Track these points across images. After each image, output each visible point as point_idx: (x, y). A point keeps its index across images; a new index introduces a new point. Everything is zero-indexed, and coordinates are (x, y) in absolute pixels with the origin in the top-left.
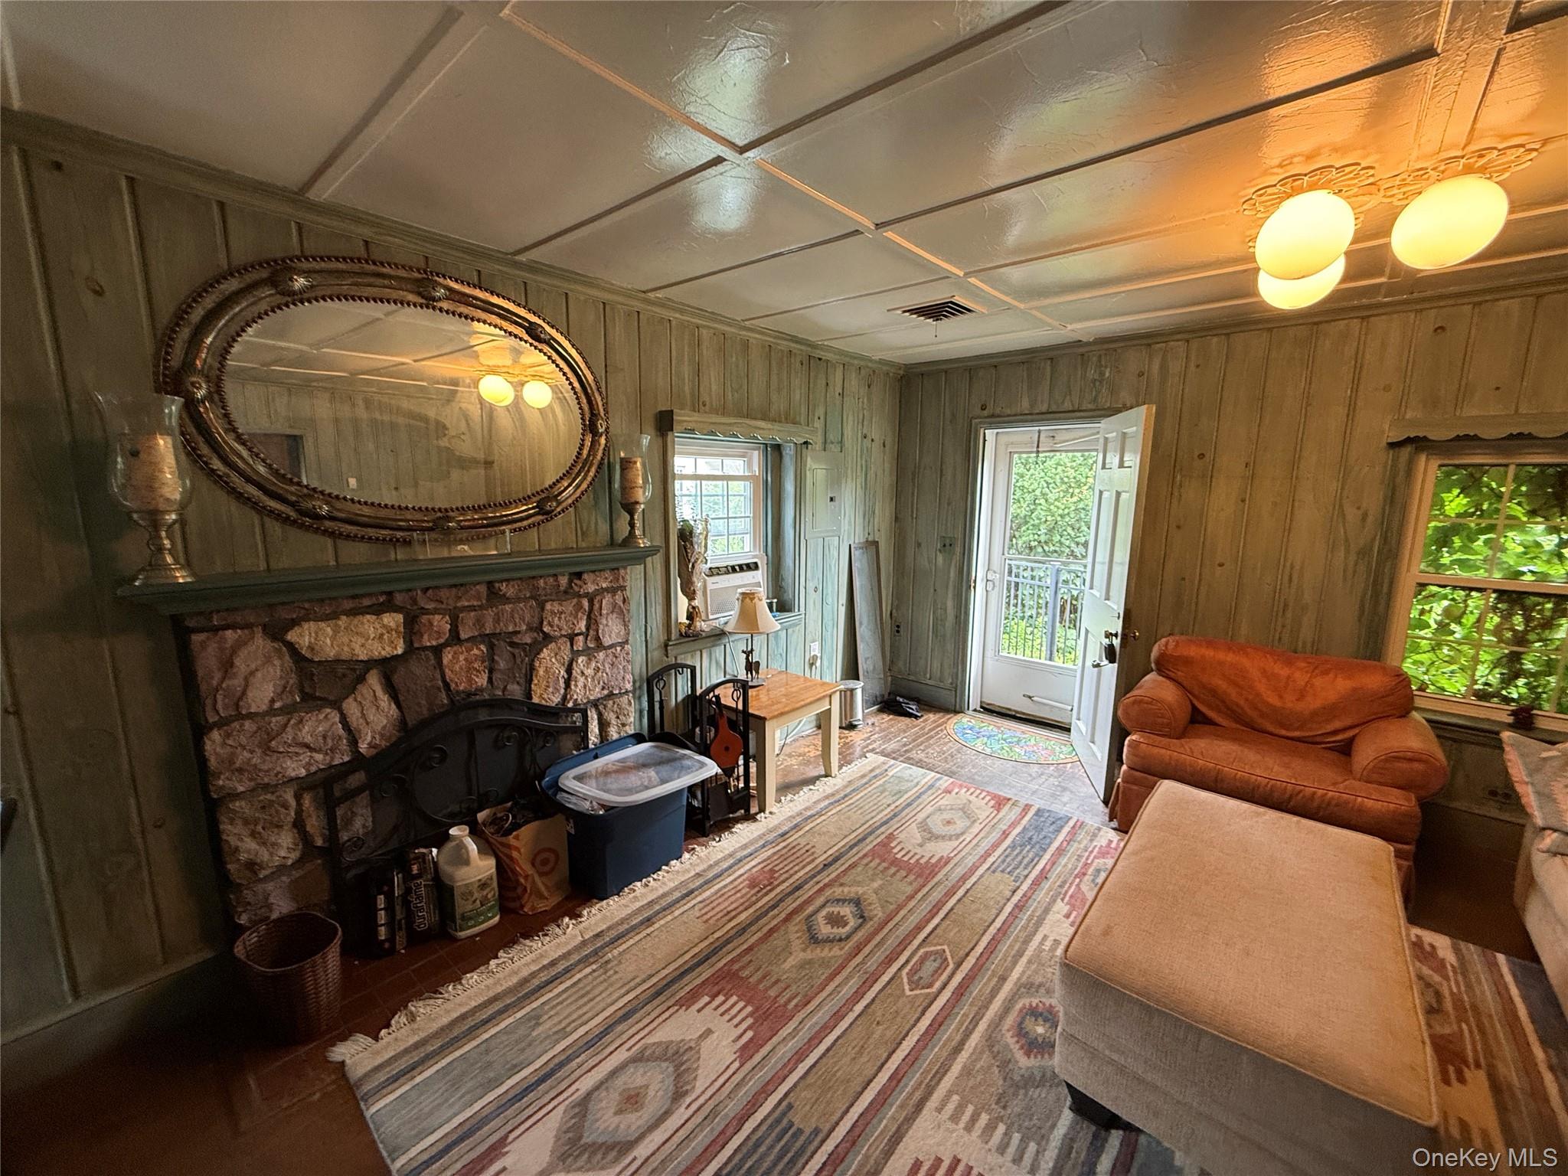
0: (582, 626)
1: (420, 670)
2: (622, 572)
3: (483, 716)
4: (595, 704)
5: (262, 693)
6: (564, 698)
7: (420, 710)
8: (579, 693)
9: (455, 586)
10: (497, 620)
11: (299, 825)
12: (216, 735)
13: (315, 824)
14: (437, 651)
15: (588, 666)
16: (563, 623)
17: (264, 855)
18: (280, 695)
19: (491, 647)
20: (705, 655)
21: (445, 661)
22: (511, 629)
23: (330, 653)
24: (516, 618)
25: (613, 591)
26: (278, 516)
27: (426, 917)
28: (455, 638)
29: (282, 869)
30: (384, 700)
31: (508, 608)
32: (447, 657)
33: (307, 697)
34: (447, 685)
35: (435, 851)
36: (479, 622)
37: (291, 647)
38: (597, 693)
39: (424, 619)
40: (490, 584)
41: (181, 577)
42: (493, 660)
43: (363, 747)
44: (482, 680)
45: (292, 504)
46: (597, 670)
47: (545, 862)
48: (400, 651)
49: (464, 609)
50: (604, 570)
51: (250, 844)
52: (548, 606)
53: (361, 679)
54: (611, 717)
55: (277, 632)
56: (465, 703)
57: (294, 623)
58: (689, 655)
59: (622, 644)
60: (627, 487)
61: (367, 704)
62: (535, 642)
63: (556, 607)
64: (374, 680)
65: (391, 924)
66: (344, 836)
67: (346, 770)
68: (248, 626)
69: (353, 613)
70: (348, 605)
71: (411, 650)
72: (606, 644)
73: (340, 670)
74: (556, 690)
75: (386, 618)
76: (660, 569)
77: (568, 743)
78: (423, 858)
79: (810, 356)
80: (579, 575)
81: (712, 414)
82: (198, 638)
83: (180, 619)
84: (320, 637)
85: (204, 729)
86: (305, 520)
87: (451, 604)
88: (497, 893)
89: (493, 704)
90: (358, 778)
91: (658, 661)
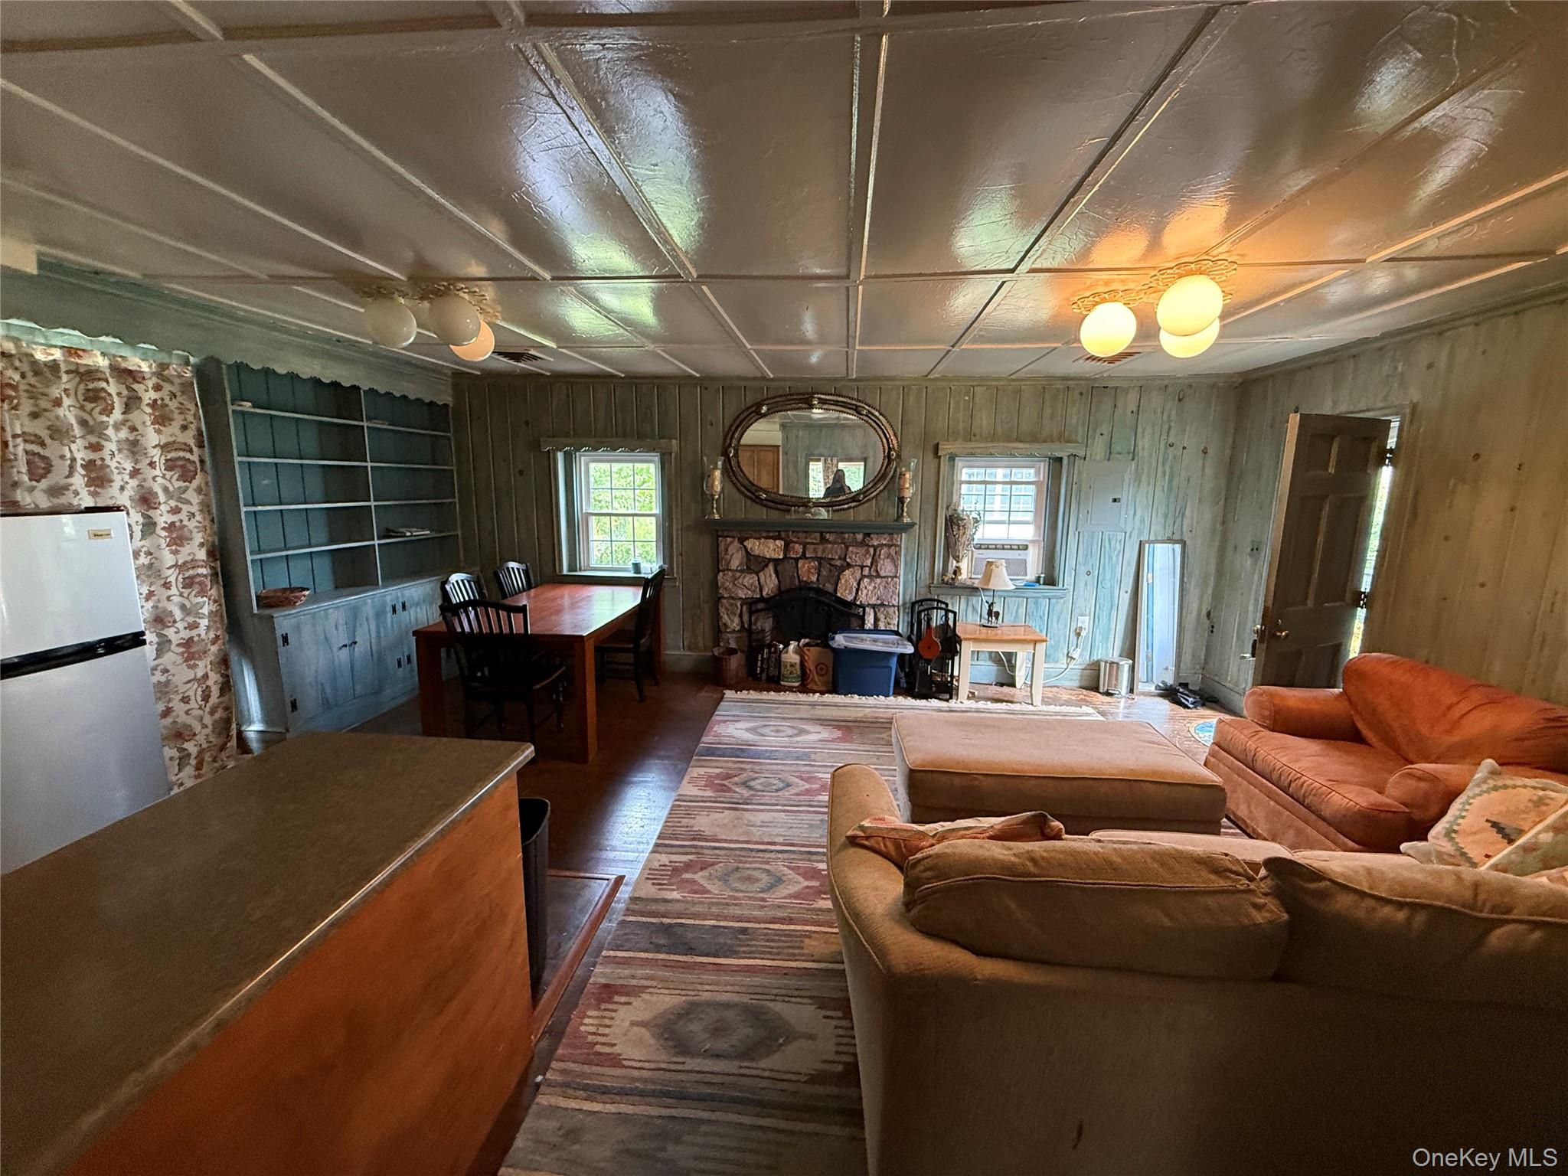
0: (868, 562)
1: (789, 566)
2: (895, 536)
3: (812, 595)
4: (873, 607)
5: (735, 563)
6: (855, 598)
7: (787, 585)
8: (863, 598)
9: (805, 532)
10: (824, 551)
11: (741, 616)
12: (721, 574)
13: (746, 617)
14: (797, 560)
15: (870, 584)
16: (857, 559)
17: (729, 623)
18: (741, 564)
19: (820, 564)
20: (962, 600)
21: (799, 565)
22: (830, 556)
23: (757, 553)
24: (834, 552)
25: (890, 546)
26: (748, 497)
27: (773, 671)
28: (804, 556)
29: (734, 631)
30: (774, 576)
31: (830, 546)
32: (800, 563)
33: (748, 568)
34: (798, 577)
35: (781, 646)
36: (815, 551)
37: (745, 547)
38: (873, 601)
39: (792, 545)
40: (821, 533)
41: (717, 517)
42: (820, 571)
43: (764, 594)
44: (814, 578)
45: (753, 493)
46: (875, 587)
47: (822, 669)
48: (781, 557)
49: (809, 543)
50: (884, 533)
51: (725, 617)
52: (850, 549)
53: (767, 566)
54: (882, 617)
55: (742, 541)
56: (805, 587)
57: (747, 539)
58: (949, 597)
59: (893, 577)
60: (901, 489)
61: (768, 575)
62: (842, 565)
63: (855, 550)
64: (771, 567)
65: (761, 667)
66: (754, 627)
67: (758, 600)
68: (733, 537)
69: (766, 538)
70: (765, 534)
71: (785, 557)
72: (882, 575)
73: (760, 559)
74: (851, 593)
75: (778, 542)
76: (929, 538)
77: (855, 623)
78: (776, 646)
79: (1092, 387)
80: (869, 535)
81: (980, 441)
82: (720, 539)
83: (717, 531)
84: (755, 546)
85: (719, 571)
86: (757, 500)
87: (803, 540)
88: (799, 673)
89: (818, 591)
90: (761, 606)
91: (923, 593)
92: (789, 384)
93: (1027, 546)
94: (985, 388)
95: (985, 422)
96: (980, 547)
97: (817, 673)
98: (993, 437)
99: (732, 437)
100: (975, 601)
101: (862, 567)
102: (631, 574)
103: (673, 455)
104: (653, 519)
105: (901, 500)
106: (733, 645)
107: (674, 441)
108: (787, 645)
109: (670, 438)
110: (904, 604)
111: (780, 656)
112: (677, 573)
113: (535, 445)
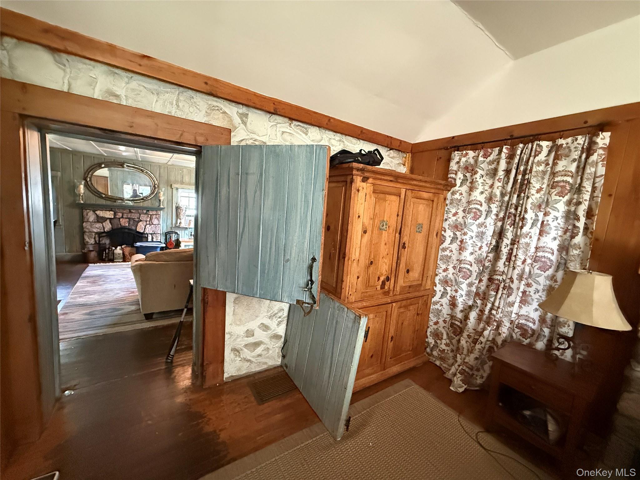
1: (116, 221)
2: (158, 211)
5: (91, 219)
6: (144, 231)
8: (147, 231)
9: (123, 209)
10: (131, 215)
11: (95, 238)
14: (119, 218)
16: (144, 218)
17: (89, 241)
18: (94, 219)
21: (121, 220)
22: (133, 218)
24: (135, 216)
25: (156, 215)
27: (111, 256)
28: (122, 217)
29: (92, 244)
30: (110, 224)
33: (98, 221)
34: (120, 224)
37: (96, 214)
39: (117, 213)
41: (82, 202)
42: (129, 222)
45: (99, 195)
46: (151, 228)
48: (113, 217)
50: (154, 211)
51: (87, 239)
52: (141, 215)
54: (154, 237)
56: (124, 228)
57: (97, 210)
58: (178, 231)
59: (158, 225)
61: (107, 224)
62: (138, 221)
64: (108, 221)
65: (105, 256)
66: (101, 242)
67: (102, 233)
68: (90, 210)
70: (105, 209)
71: (115, 218)
72: (154, 224)
73: (103, 218)
76: (170, 214)
77: (144, 239)
81: (186, 185)
82: (84, 210)
83: (83, 207)
84: (101, 213)
85: (83, 222)
86: (102, 198)
87: (122, 212)
88: (122, 256)
91: (169, 230)
92: (114, 158)
94: (186, 170)
96: (188, 216)
99: (88, 174)
101: (146, 221)
103: (59, 178)
105: (160, 200)
106: (91, 249)
108: (116, 248)
109: (58, 171)
110: (163, 233)
111: (113, 252)
112: (62, 223)
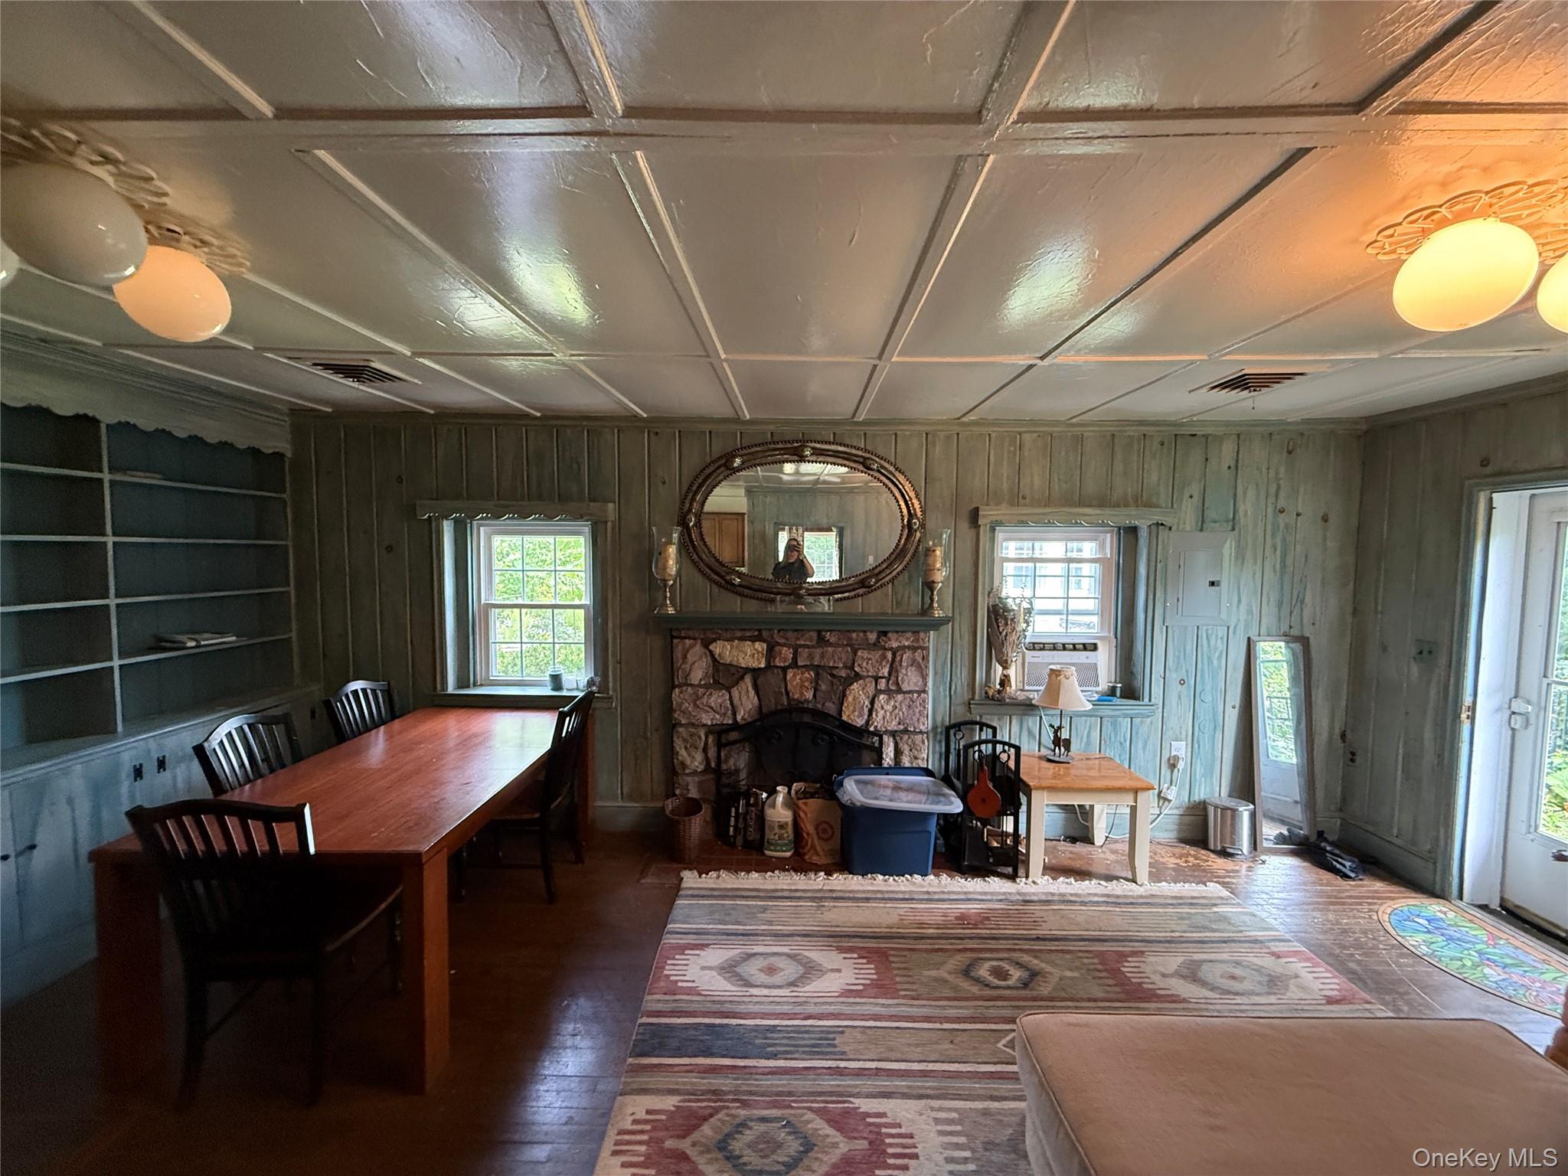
0: (885, 671)
1: (773, 679)
2: (922, 635)
3: (807, 719)
4: (893, 734)
5: (697, 675)
6: (867, 722)
7: (771, 705)
8: (878, 722)
9: (797, 630)
10: (822, 657)
11: (705, 750)
12: (677, 690)
13: (712, 752)
14: (784, 669)
15: (888, 703)
16: (870, 667)
17: (688, 762)
18: (704, 677)
19: (817, 674)
20: (1014, 722)
21: (788, 678)
22: (831, 664)
23: (729, 660)
24: (836, 657)
25: (914, 649)
26: (717, 583)
27: (753, 835)
28: (794, 664)
29: (695, 773)
30: (752, 692)
31: (830, 649)
32: (790, 674)
33: (716, 682)
34: (787, 693)
35: (765, 795)
36: (811, 657)
37: (711, 652)
38: (893, 726)
39: (777, 648)
40: (819, 632)
41: (671, 611)
42: (817, 683)
43: (739, 718)
44: (809, 695)
45: (722, 577)
46: (895, 707)
47: (825, 831)
48: (763, 666)
49: (801, 646)
50: (906, 632)
51: (683, 752)
52: (860, 653)
53: (742, 678)
54: (905, 748)
55: (706, 644)
56: (797, 708)
57: (714, 640)
58: (996, 718)
59: (919, 693)
60: (929, 570)
61: (743, 693)
62: (848, 676)
63: (866, 654)
64: (748, 679)
65: (736, 827)
66: (724, 767)
67: (730, 728)
68: (695, 639)
69: (742, 639)
70: (739, 634)
71: (769, 666)
72: (905, 690)
73: (733, 670)
74: (861, 715)
75: (757, 645)
76: (967, 637)
77: (867, 757)
78: (757, 796)
79: (1176, 435)
80: (885, 633)
81: (1032, 506)
82: (675, 641)
83: (671, 631)
84: (725, 650)
85: (673, 687)
86: (729, 586)
87: (792, 642)
88: (791, 837)
89: (815, 713)
90: (734, 736)
91: (961, 715)
92: (772, 428)
93: (1095, 644)
94: (1035, 435)
95: (1037, 481)
96: (1034, 647)
97: (819, 838)
98: (1048, 502)
99: (693, 499)
100: (1032, 722)
101: (877, 679)
102: (547, 691)
103: (609, 524)
104: (582, 611)
105: (930, 585)
106: (694, 793)
107: (611, 506)
108: (772, 792)
109: (606, 501)
110: (935, 728)
111: (762, 811)
112: (615, 690)
113: (411, 511)
